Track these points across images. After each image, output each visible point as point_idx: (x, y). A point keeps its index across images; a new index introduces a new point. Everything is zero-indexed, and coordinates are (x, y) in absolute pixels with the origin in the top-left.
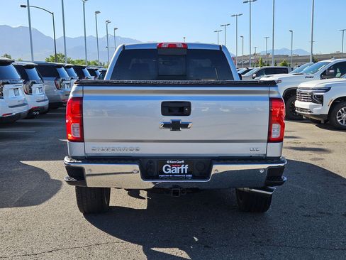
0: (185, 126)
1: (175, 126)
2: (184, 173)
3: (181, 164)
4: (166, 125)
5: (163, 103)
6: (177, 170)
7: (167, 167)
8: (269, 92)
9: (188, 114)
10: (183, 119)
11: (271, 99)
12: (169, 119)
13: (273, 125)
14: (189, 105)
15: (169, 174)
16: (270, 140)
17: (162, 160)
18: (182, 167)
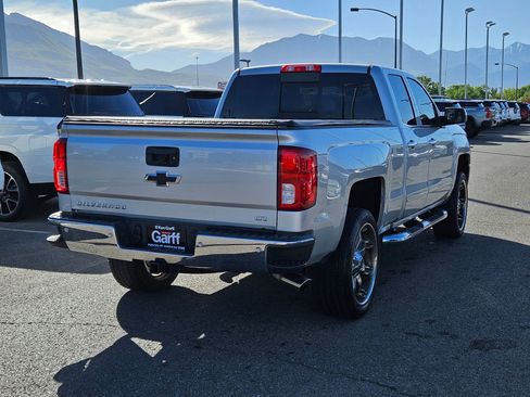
0: (173, 179)
1: (161, 180)
2: (176, 244)
3: (171, 232)
4: (151, 178)
5: (148, 149)
6: (167, 239)
7: (156, 234)
8: (278, 138)
9: (176, 164)
10: (169, 171)
11: (281, 148)
12: (154, 170)
13: (283, 185)
14: (176, 152)
15: (159, 243)
16: (281, 207)
17: (150, 223)
18: (173, 236)
